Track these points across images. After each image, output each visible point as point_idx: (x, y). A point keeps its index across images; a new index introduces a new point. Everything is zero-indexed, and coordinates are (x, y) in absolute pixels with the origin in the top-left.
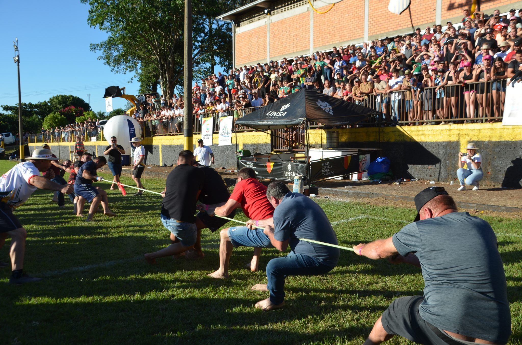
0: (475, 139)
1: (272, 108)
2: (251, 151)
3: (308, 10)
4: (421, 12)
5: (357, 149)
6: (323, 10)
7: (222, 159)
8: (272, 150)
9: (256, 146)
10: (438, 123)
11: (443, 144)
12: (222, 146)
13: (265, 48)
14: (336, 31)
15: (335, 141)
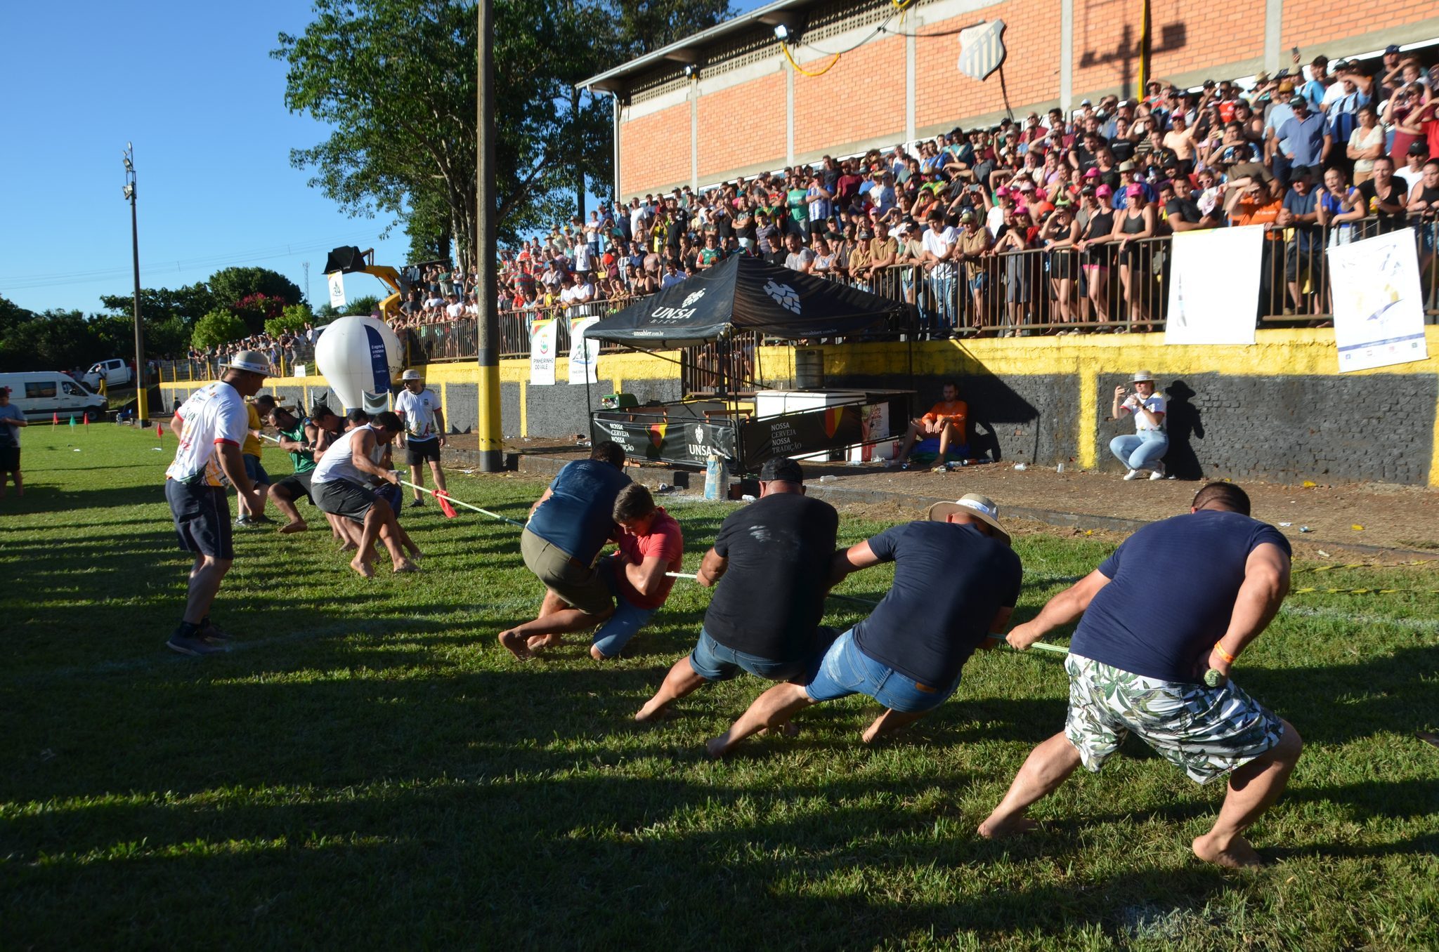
0: (1110, 369)
1: (664, 300)
2: (638, 396)
3: (782, 68)
4: (1030, 77)
5: (863, 392)
6: (816, 67)
7: (577, 416)
8: (684, 394)
9: (651, 384)
10: (1034, 333)
11: (1045, 381)
12: (576, 386)
13: (687, 155)
14: (843, 117)
15: (815, 372)
